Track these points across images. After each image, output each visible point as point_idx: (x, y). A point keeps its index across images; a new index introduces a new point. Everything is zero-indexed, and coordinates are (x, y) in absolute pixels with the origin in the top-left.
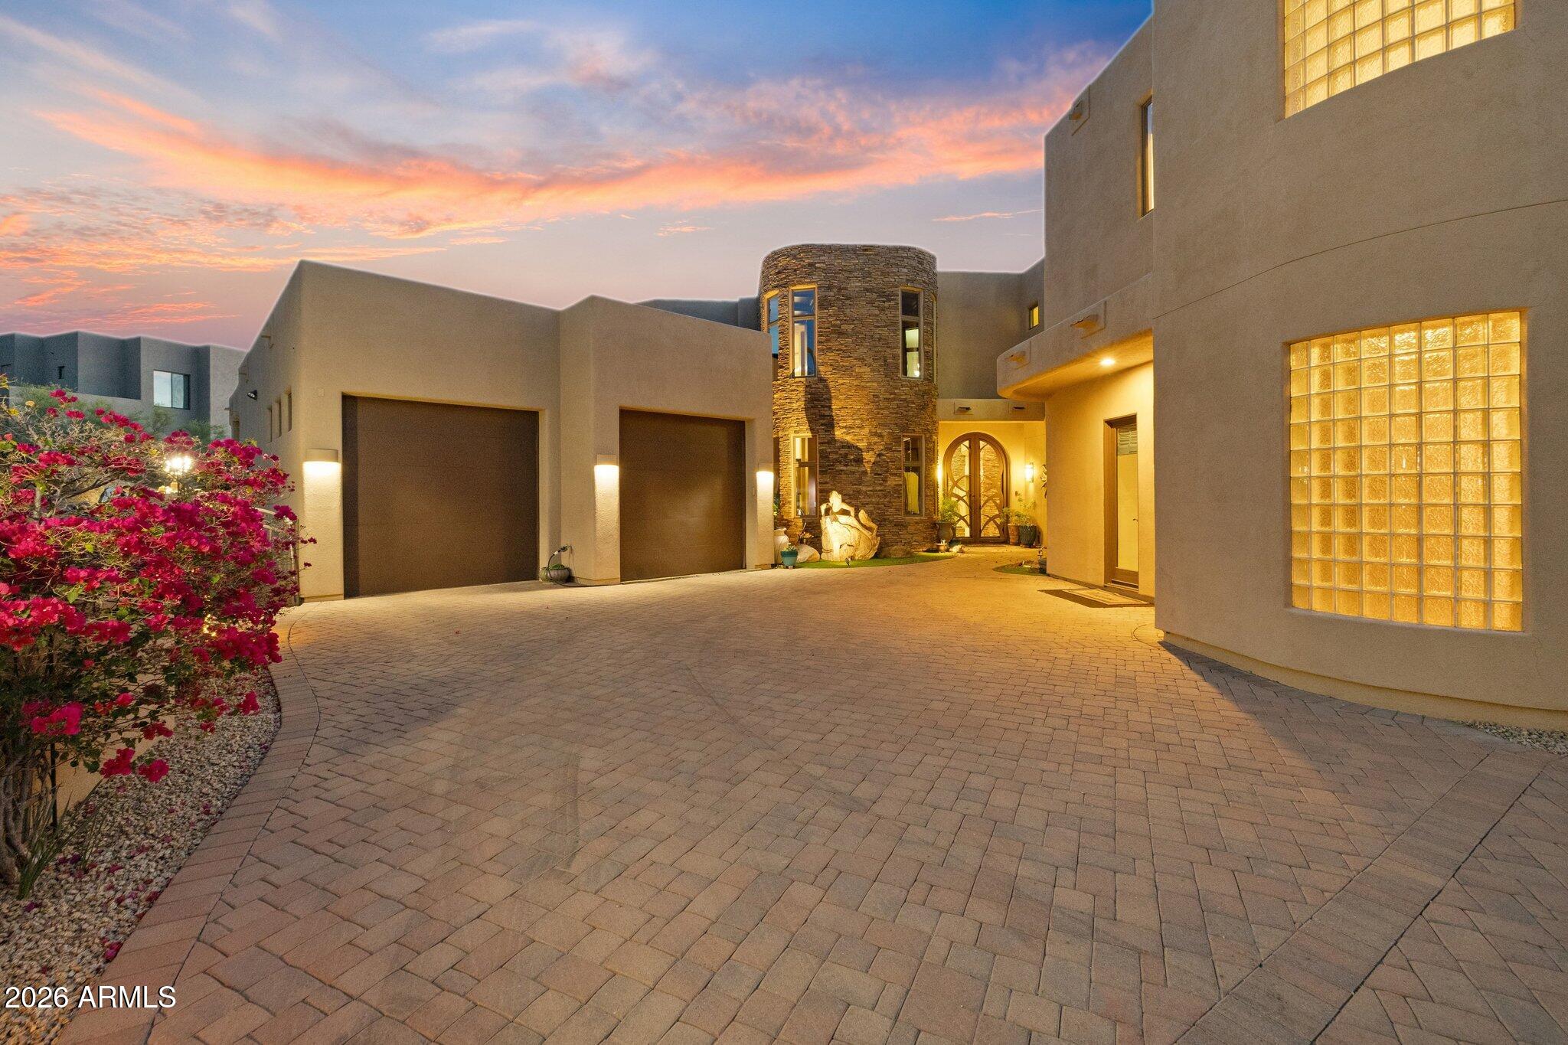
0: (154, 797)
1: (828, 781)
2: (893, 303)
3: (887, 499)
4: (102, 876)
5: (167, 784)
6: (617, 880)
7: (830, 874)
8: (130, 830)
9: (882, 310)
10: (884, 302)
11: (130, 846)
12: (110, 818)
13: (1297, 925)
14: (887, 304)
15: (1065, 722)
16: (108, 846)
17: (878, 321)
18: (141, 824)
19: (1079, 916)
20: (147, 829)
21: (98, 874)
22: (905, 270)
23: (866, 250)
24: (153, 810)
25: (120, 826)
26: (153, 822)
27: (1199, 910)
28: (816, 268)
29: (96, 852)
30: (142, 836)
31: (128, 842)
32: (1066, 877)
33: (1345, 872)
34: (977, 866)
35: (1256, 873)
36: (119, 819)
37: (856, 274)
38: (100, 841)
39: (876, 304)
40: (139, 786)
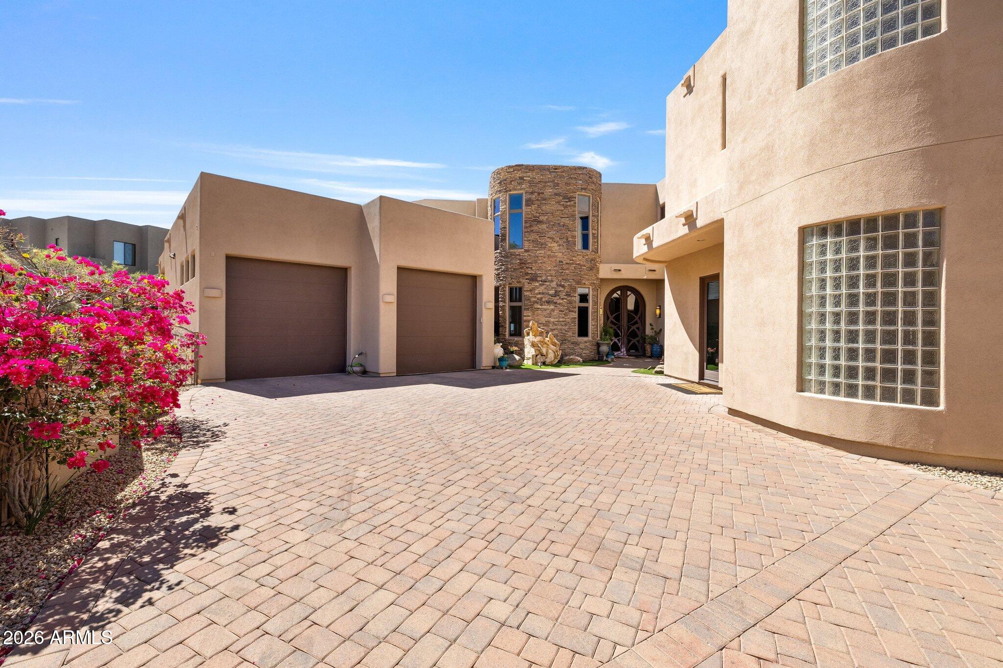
0: (105, 486)
1: (503, 486)
2: (572, 203)
3: (567, 327)
4: (74, 525)
5: (113, 479)
6: (369, 534)
7: (493, 535)
8: (91, 502)
9: (566, 207)
10: (567, 202)
11: (90, 510)
12: (80, 496)
13: (764, 567)
14: (568, 203)
15: (654, 458)
16: (78, 510)
17: (563, 214)
18: (97, 499)
19: (637, 559)
20: (101, 502)
21: (72, 524)
22: (581, 182)
23: (556, 169)
24: (104, 493)
25: (85, 500)
26: (104, 499)
27: (708, 557)
28: (524, 180)
29: (71, 513)
30: (98, 506)
31: (89, 508)
32: (634, 539)
33: (802, 541)
34: (582, 532)
35: (748, 540)
36: (85, 496)
37: (549, 184)
38: (73, 507)
39: (562, 203)
40: (97, 480)
